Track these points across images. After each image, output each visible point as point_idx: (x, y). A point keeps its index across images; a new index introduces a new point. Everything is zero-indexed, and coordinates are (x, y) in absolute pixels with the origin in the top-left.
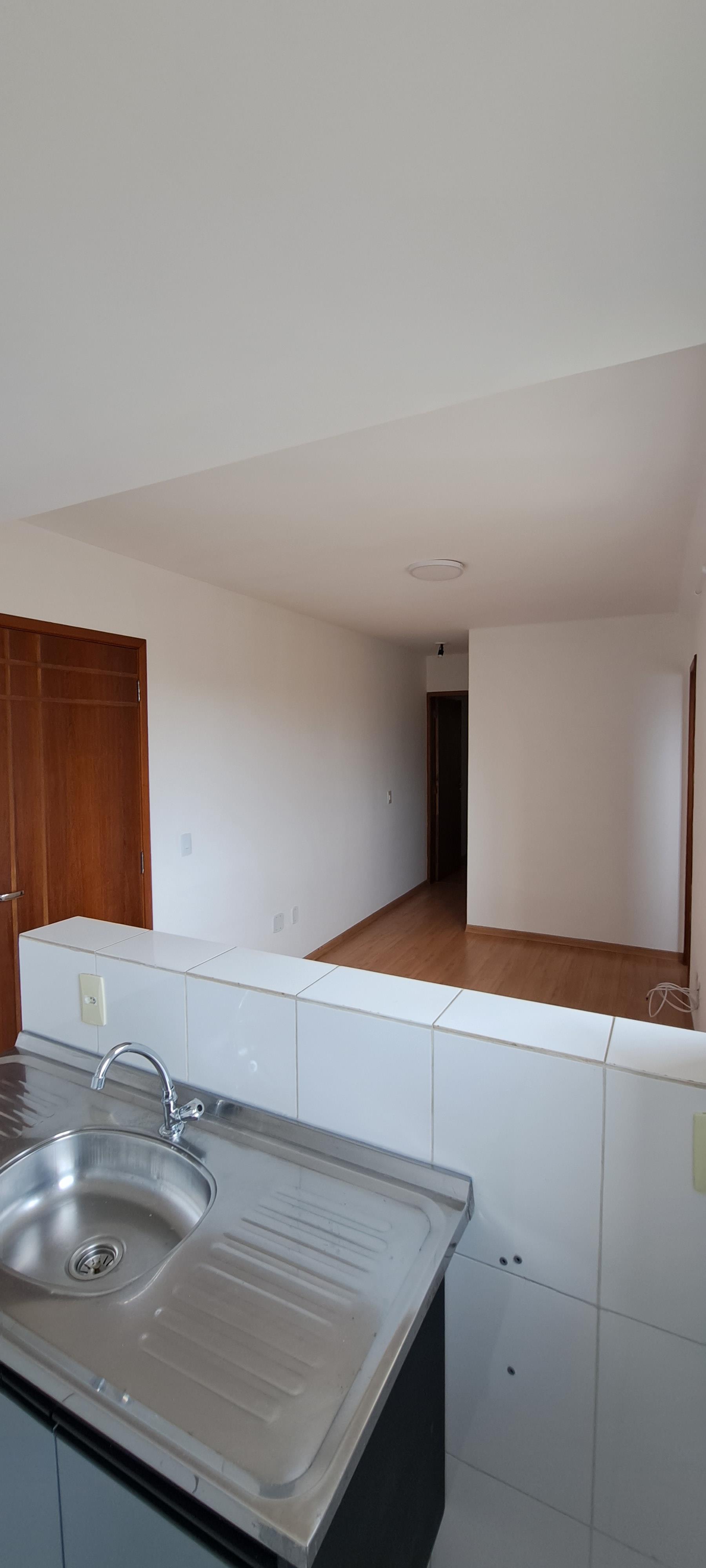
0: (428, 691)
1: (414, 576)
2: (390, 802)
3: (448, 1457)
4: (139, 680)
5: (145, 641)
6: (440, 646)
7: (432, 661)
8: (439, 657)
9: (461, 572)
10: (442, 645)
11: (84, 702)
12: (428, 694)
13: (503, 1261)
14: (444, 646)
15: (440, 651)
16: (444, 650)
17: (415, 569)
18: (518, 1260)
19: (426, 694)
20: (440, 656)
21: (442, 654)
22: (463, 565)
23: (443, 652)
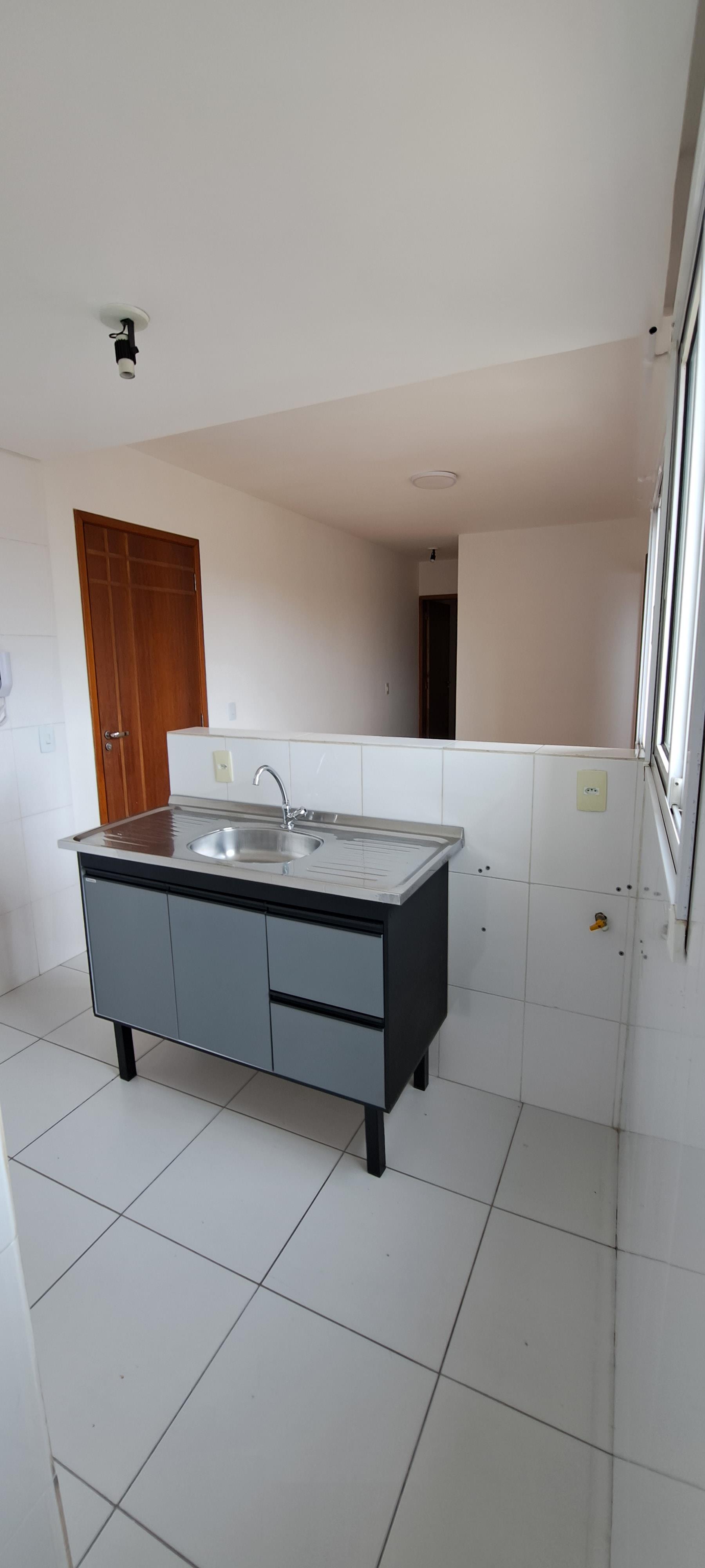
0: (420, 594)
1: (416, 486)
2: (388, 693)
3: (449, 987)
4: (195, 573)
5: (197, 541)
6: (432, 551)
7: (425, 567)
8: (431, 561)
9: (455, 482)
10: (434, 550)
11: (158, 589)
12: (421, 597)
13: (480, 871)
14: (436, 552)
15: (432, 556)
16: (436, 555)
17: (416, 479)
18: (488, 868)
19: (418, 597)
20: (433, 560)
21: (434, 559)
22: (456, 475)
23: (435, 557)
